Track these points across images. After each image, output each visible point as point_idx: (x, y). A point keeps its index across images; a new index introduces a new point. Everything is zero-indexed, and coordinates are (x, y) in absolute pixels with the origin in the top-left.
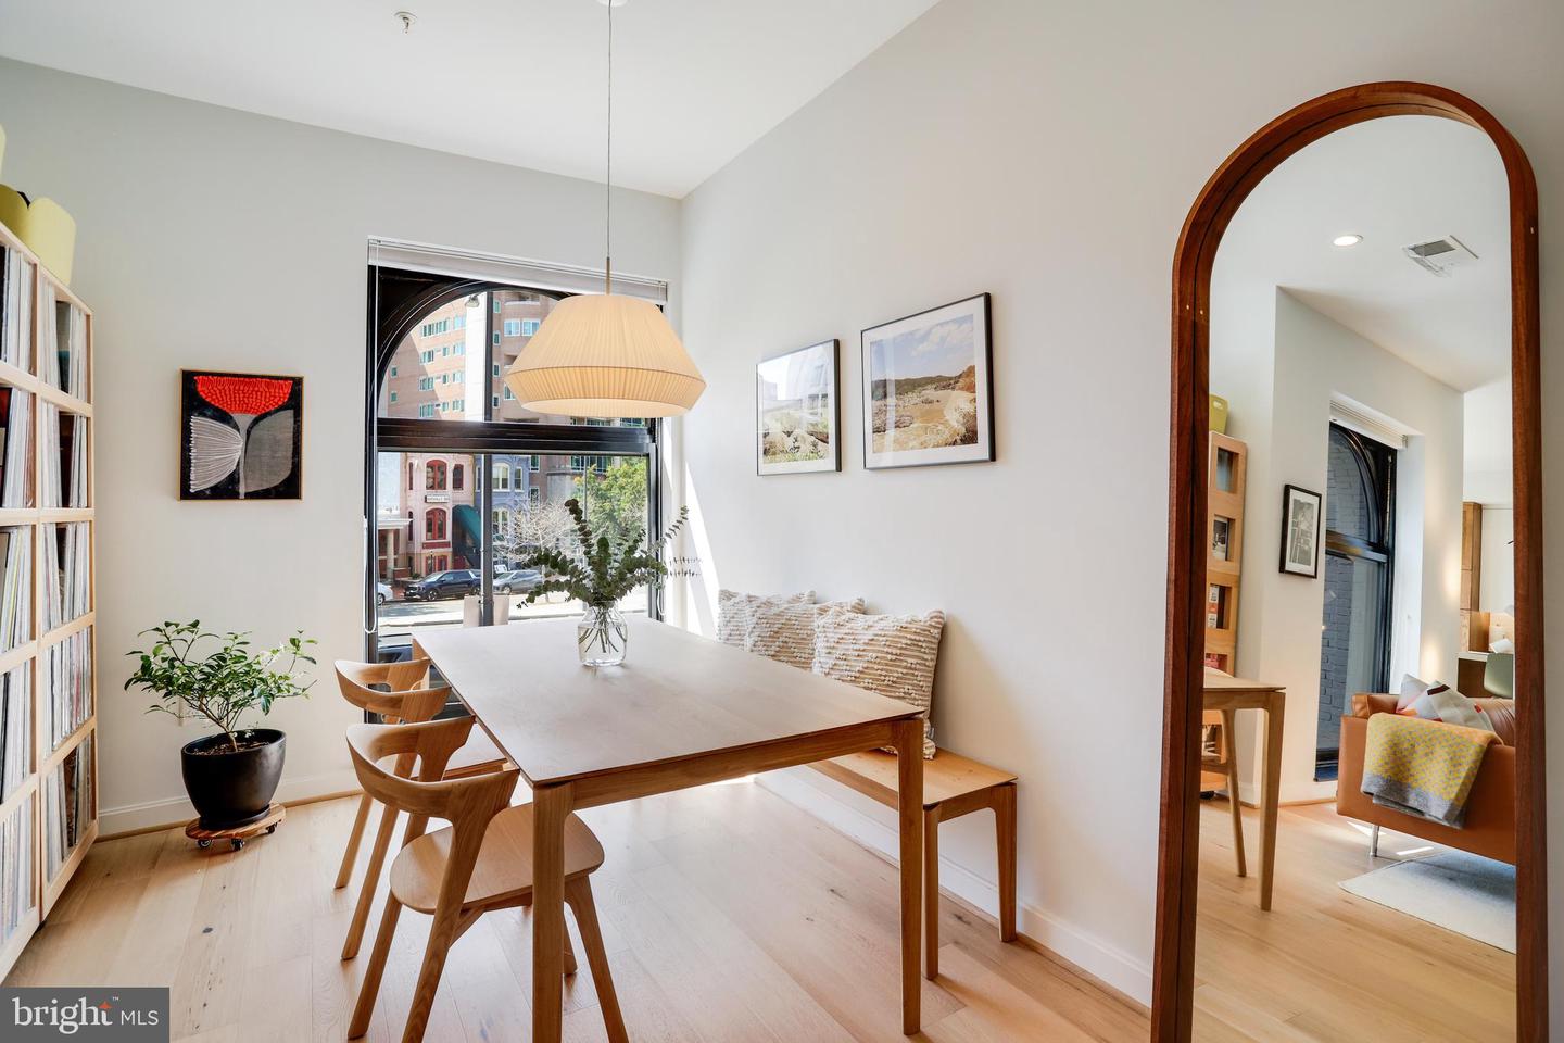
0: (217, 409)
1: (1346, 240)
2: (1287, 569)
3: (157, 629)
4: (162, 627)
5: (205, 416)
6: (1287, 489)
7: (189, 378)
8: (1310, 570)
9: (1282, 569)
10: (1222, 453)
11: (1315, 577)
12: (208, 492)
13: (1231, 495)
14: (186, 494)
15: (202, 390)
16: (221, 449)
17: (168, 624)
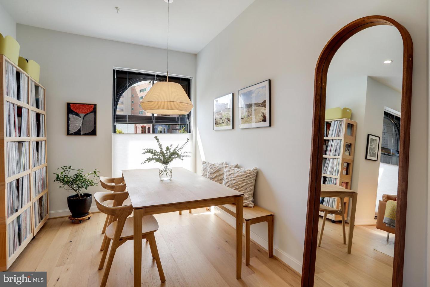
0: (76, 112)
1: (388, 62)
2: (367, 158)
3: (62, 168)
4: (63, 167)
5: (73, 114)
6: (369, 135)
7: (69, 104)
8: (375, 159)
9: (366, 158)
10: (349, 124)
11: (377, 161)
12: (74, 134)
13: (351, 137)
14: (68, 134)
15: (72, 108)
16: (77, 123)
17: (64, 167)
